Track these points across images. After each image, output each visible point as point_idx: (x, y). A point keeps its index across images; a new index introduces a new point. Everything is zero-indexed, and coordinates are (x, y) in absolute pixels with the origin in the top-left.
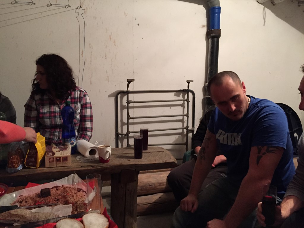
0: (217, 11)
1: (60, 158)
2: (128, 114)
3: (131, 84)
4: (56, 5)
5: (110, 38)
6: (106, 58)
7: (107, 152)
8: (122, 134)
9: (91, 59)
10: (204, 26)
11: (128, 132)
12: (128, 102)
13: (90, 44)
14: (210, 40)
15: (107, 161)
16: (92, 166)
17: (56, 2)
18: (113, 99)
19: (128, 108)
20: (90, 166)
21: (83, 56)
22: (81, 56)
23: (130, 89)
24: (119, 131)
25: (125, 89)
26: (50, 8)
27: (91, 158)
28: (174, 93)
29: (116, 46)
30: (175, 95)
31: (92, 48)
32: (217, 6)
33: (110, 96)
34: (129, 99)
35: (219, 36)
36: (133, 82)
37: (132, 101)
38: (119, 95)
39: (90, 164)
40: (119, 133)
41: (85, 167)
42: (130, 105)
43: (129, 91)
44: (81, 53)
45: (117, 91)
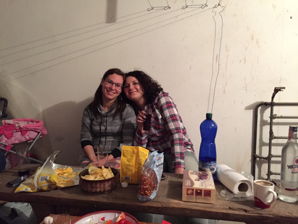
1: (201, 190)
2: (271, 133)
3: (279, 93)
4: (192, 6)
5: (252, 38)
6: (245, 63)
7: (270, 192)
8: (261, 157)
9: (227, 64)
11: (270, 156)
12: (272, 117)
13: (226, 47)
16: (246, 211)
17: (192, 3)
18: (251, 113)
19: (271, 124)
20: (242, 209)
21: (218, 61)
22: (215, 61)
23: (276, 100)
24: (257, 153)
25: (269, 100)
26: (185, 11)
27: (241, 196)
29: (259, 47)
31: (229, 52)
33: (248, 108)
34: (274, 113)
36: (283, 91)
37: (278, 115)
38: (260, 108)
39: (242, 206)
40: (257, 155)
41: (235, 210)
43: (274, 102)
44: (215, 58)
45: (257, 102)
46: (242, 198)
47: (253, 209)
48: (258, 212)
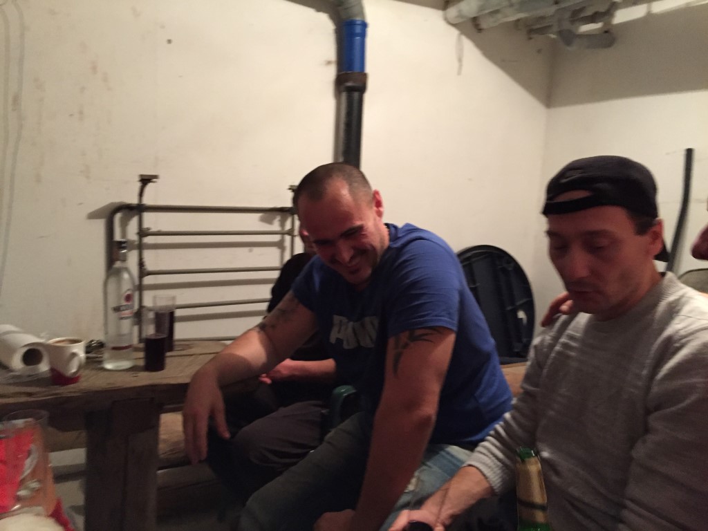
0: (358, 29)
2: (141, 264)
3: (150, 187)
5: (95, 70)
6: (81, 119)
7: (74, 355)
9: (40, 118)
10: (329, 63)
11: (142, 309)
12: (143, 233)
13: (36, 80)
14: (344, 96)
15: (73, 379)
16: (30, 394)
18: (100, 224)
19: (141, 247)
20: (22, 393)
21: (17, 108)
22: (10, 107)
23: (147, 201)
25: (134, 200)
27: (28, 373)
28: (258, 215)
30: (262, 220)
31: (44, 91)
32: (358, 19)
33: (93, 216)
34: (145, 226)
35: (362, 89)
36: (154, 182)
37: (154, 229)
38: (118, 216)
39: (25, 388)
41: (9, 397)
42: (148, 240)
43: (144, 205)
44: (10, 101)
45: (112, 203)
46: (29, 376)
47: (44, 389)
48: (54, 392)
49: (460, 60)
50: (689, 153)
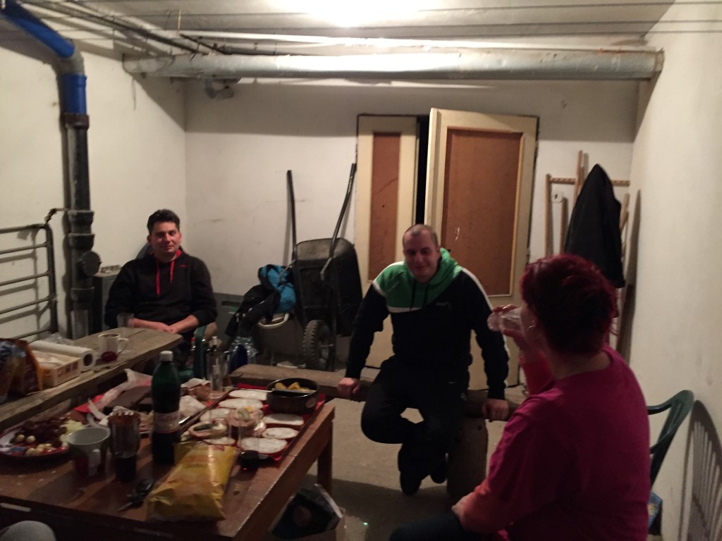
0: (80, 82)
1: (70, 365)
10: (54, 104)
14: (71, 133)
28: (16, 234)
30: (20, 237)
32: (80, 74)
35: (86, 127)
49: (135, 99)
50: (289, 173)
